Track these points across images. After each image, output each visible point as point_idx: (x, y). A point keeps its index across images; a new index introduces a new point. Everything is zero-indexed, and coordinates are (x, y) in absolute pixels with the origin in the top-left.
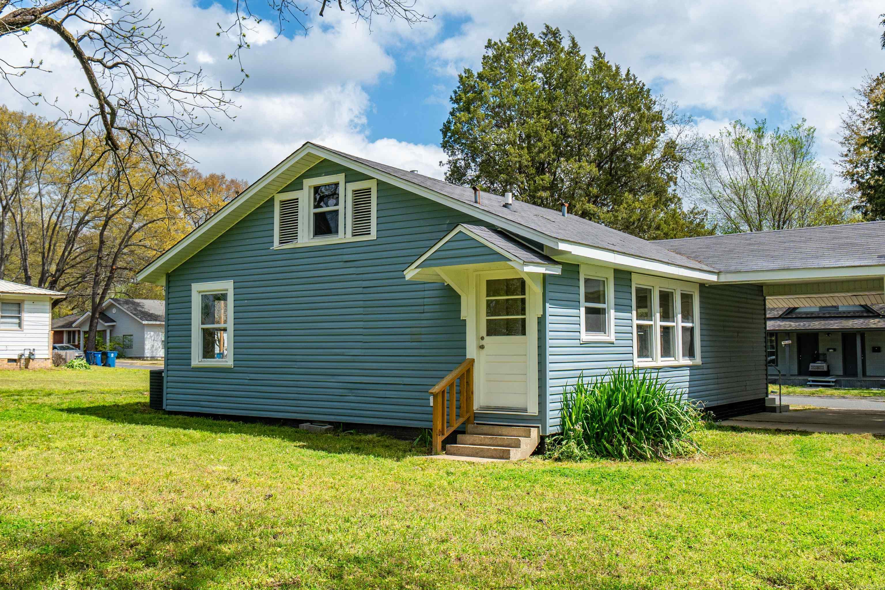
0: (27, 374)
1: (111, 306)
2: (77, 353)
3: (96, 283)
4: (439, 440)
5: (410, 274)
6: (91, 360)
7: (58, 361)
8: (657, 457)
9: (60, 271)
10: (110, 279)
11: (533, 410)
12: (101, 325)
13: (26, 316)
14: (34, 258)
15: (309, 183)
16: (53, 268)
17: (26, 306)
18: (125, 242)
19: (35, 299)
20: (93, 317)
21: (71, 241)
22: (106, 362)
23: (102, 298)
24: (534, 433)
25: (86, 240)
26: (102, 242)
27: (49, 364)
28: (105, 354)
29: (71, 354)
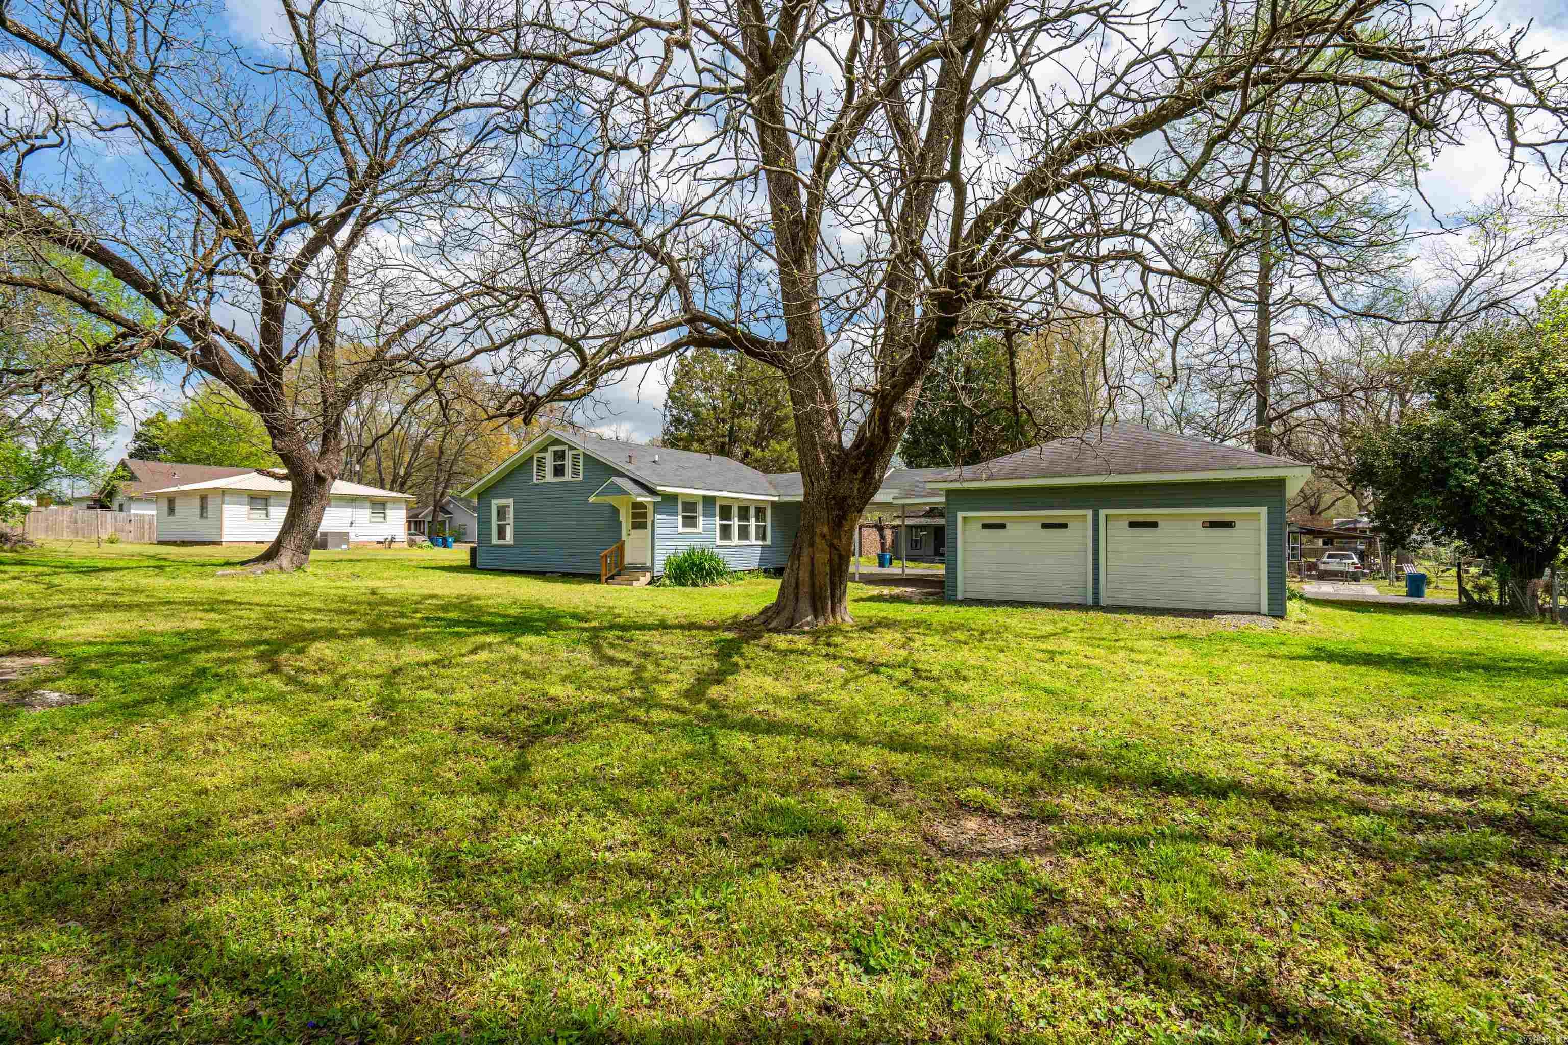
0: (390, 552)
1: (449, 502)
2: (422, 538)
3: (437, 485)
4: (604, 578)
5: (591, 499)
6: (434, 543)
7: (412, 543)
8: (704, 585)
9: (408, 474)
10: (448, 480)
11: (649, 564)
12: (441, 517)
13: (388, 512)
14: (387, 464)
15: (552, 449)
16: (402, 472)
17: (389, 505)
18: (459, 453)
19: (395, 500)
20: (435, 511)
21: (416, 450)
22: (445, 544)
23: (442, 494)
24: (648, 575)
25: (427, 448)
26: (441, 452)
27: (406, 545)
28: (444, 539)
29: (419, 539)
